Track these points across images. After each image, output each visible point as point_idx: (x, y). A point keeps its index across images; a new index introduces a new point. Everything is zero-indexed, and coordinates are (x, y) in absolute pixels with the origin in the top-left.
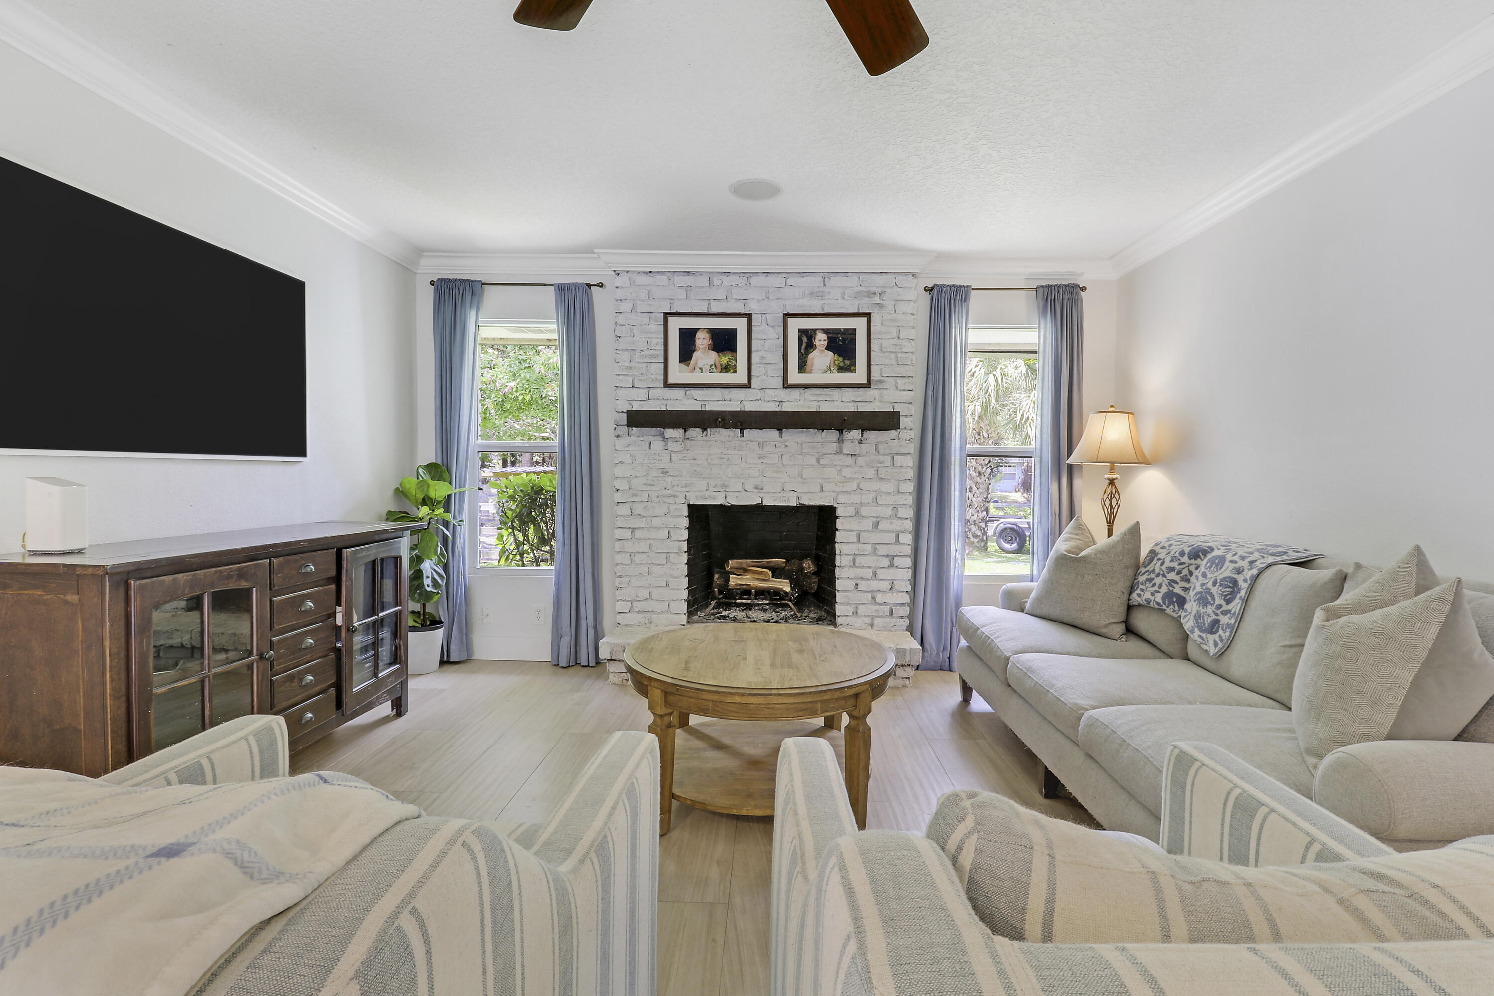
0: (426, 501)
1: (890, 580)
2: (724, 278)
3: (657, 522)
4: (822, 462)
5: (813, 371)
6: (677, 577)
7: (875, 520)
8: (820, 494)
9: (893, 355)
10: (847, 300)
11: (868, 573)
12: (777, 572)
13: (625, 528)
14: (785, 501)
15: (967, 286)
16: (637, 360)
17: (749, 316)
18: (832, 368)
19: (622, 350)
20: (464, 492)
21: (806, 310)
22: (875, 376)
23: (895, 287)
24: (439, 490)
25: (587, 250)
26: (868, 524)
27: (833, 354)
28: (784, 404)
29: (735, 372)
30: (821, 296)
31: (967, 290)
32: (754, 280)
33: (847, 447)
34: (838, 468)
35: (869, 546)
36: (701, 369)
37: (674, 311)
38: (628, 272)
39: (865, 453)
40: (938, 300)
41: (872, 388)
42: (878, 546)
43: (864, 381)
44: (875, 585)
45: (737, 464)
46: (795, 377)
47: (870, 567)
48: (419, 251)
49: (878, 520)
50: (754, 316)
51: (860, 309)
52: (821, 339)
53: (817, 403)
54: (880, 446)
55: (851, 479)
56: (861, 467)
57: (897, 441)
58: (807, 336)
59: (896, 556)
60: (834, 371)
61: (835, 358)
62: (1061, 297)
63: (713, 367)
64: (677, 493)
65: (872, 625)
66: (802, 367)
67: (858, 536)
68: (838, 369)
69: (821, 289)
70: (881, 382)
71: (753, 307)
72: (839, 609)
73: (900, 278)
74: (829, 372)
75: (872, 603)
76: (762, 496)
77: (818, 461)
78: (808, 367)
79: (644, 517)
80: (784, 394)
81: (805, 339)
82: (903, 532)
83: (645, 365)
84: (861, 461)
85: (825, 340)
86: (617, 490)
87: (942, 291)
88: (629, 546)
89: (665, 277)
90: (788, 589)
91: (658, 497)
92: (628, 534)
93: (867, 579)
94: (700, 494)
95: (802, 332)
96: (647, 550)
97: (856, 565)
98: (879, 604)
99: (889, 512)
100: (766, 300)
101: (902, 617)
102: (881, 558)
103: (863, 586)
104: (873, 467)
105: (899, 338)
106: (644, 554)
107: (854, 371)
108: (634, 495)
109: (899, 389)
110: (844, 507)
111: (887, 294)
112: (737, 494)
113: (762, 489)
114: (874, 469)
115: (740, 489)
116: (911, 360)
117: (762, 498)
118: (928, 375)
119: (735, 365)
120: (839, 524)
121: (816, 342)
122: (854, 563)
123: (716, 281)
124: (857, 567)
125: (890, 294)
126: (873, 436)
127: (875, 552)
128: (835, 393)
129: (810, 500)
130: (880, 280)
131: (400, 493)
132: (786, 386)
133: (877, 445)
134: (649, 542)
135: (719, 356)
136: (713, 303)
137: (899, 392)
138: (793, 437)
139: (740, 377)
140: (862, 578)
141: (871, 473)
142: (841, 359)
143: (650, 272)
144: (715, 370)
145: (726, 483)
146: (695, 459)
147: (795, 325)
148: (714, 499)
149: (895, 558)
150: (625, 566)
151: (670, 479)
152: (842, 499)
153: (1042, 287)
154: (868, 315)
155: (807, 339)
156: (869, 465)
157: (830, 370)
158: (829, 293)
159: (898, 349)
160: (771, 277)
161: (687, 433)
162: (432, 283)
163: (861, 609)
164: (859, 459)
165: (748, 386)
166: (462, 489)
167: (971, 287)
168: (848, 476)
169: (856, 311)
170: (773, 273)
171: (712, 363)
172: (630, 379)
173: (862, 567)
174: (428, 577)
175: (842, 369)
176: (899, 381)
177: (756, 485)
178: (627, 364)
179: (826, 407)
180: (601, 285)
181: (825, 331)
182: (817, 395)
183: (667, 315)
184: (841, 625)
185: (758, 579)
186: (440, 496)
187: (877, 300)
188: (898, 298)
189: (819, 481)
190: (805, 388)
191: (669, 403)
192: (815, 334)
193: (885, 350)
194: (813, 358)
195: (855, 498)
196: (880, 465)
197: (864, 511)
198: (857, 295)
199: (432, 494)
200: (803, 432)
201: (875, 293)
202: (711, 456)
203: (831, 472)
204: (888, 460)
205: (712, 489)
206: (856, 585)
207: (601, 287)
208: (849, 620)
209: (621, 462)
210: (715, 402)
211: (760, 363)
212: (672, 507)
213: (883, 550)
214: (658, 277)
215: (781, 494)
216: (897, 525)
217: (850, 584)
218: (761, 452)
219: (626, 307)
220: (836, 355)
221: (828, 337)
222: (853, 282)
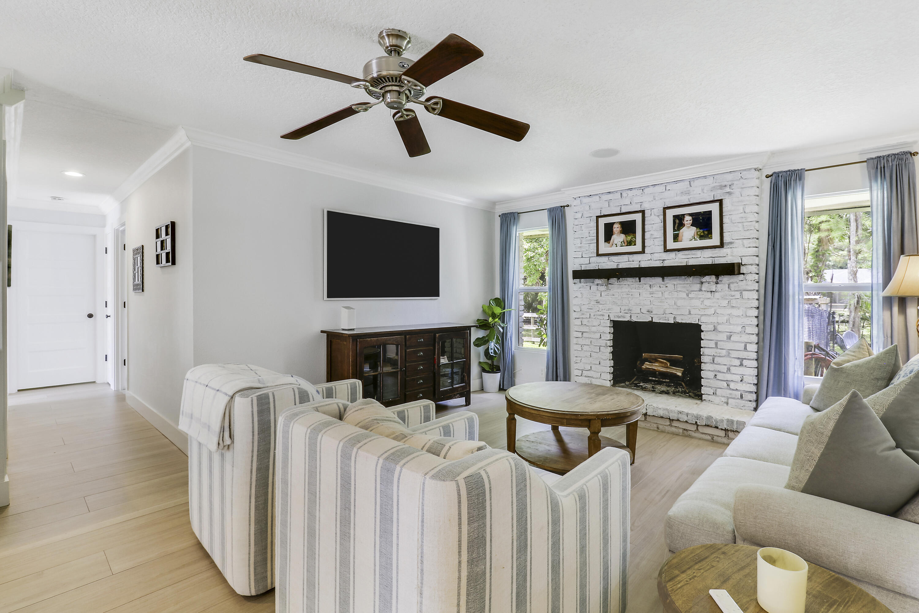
0: (494, 316)
1: (740, 374)
2: (629, 192)
3: (594, 329)
4: (690, 296)
5: (683, 240)
6: (605, 360)
7: (728, 334)
8: (689, 316)
9: (740, 225)
10: (706, 193)
11: (724, 369)
12: (674, 363)
13: (579, 332)
14: (666, 320)
15: (801, 169)
16: (584, 243)
17: (643, 212)
18: (696, 237)
19: (577, 238)
20: (511, 311)
21: (681, 203)
22: (726, 239)
23: (741, 179)
24: (498, 310)
25: (557, 190)
26: (723, 337)
27: (696, 228)
28: (665, 261)
29: (635, 245)
30: (688, 193)
31: (801, 173)
32: (646, 191)
33: (705, 287)
34: (702, 300)
35: (725, 350)
36: (616, 244)
37: (602, 214)
38: (579, 197)
39: (721, 290)
40: (776, 183)
41: (724, 247)
42: (730, 352)
43: (718, 243)
44: (729, 377)
45: (637, 298)
46: (671, 245)
47: (725, 365)
48: (494, 204)
49: (731, 334)
50: (646, 212)
51: (715, 197)
52: (688, 220)
53: (687, 260)
54: (731, 285)
55: (710, 307)
56: (718, 299)
57: (745, 281)
58: (678, 220)
59: (745, 359)
60: (697, 239)
61: (698, 231)
62: (891, 164)
63: (623, 243)
64: (604, 314)
65: (727, 403)
66: (676, 238)
67: (716, 344)
68: (700, 237)
69: (688, 189)
70: (731, 243)
71: (645, 206)
72: (704, 390)
73: (744, 173)
74: (694, 239)
75: (727, 389)
76: (652, 316)
77: (688, 295)
78: (680, 238)
79: (588, 326)
80: (665, 256)
81: (677, 221)
82: (750, 343)
83: (588, 244)
84: (717, 295)
85: (690, 220)
86: (575, 311)
87: (779, 176)
88: (581, 341)
89: (597, 197)
90: (680, 374)
91: (594, 316)
92: (580, 335)
93: (724, 373)
94: (617, 314)
95: (675, 217)
96: (589, 344)
97: (715, 362)
98: (733, 390)
99: (739, 329)
100: (654, 201)
101: (750, 401)
102: (733, 359)
103: (720, 376)
104: (727, 299)
105: (745, 212)
106: (587, 346)
107: (711, 238)
108: (583, 314)
109: (745, 246)
110: (706, 325)
111: (734, 185)
112: (638, 315)
113: (652, 312)
114: (728, 300)
115: (639, 312)
116: (754, 227)
117: (652, 318)
118: (769, 235)
119: (635, 241)
120: (703, 335)
121: (685, 222)
122: (713, 361)
123: (624, 194)
124: (716, 364)
125: (737, 184)
126: (725, 279)
127: (728, 355)
128: (699, 252)
129: (682, 319)
130: (730, 177)
131: (484, 311)
132: (666, 250)
133: (729, 285)
134: (590, 340)
135: (626, 236)
136: (623, 207)
137: (746, 248)
138: (672, 283)
139: (638, 247)
140: (719, 372)
141: (725, 303)
142: (701, 231)
143: (590, 195)
144: (624, 245)
145: (631, 309)
146: (614, 295)
147: (670, 214)
148: (624, 317)
149: (744, 360)
150: (578, 351)
151: (601, 306)
152: (703, 319)
153: (872, 159)
154: (721, 201)
155: (679, 221)
156: (723, 298)
157: (695, 238)
158: (693, 191)
159: (743, 220)
160: (657, 187)
161: (609, 281)
162: (500, 216)
163: (719, 392)
164: (716, 294)
165: (643, 252)
166: (510, 310)
167: (805, 169)
168: (708, 304)
169: (712, 199)
170: (658, 184)
171: (622, 240)
172: (581, 253)
173: (719, 364)
174: (492, 349)
175: (702, 237)
176: (745, 241)
177: (648, 310)
178: (580, 245)
179: (692, 262)
180: (568, 206)
181: (690, 215)
182: (686, 254)
183: (598, 217)
184: (705, 400)
185: (662, 367)
186: (498, 313)
187: (728, 189)
188: (743, 186)
189: (689, 308)
190: (679, 251)
191: (600, 264)
192: (684, 217)
193: (734, 222)
194: (683, 232)
195: (713, 319)
196: (732, 298)
197: (720, 328)
198: (713, 189)
199: (495, 312)
200: (677, 278)
201: (726, 186)
202: (623, 293)
203: (696, 303)
204: (738, 295)
205: (622, 312)
206: (716, 375)
207: (568, 207)
208: (710, 398)
209: (576, 297)
210: (624, 263)
211: (650, 238)
212: (602, 321)
213: (734, 354)
214: (594, 197)
215: (664, 316)
216: (745, 338)
217: (711, 375)
218: (651, 290)
219: (579, 215)
220: (698, 229)
221: (692, 218)
222: (710, 181)
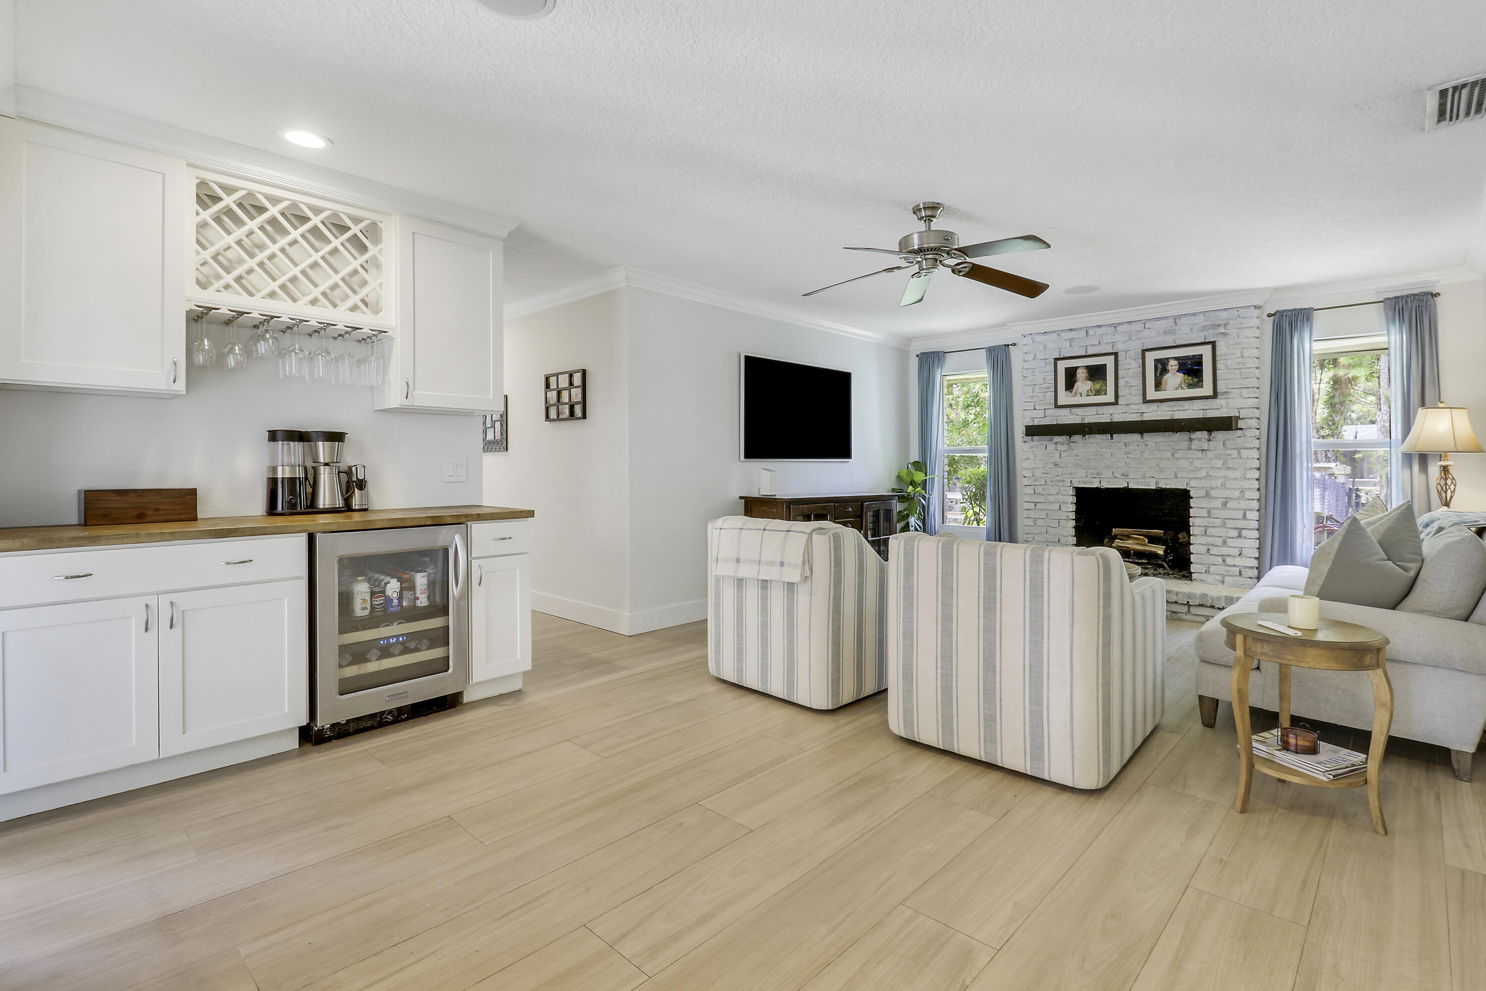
0: (913, 483)
1: (1238, 547)
2: (1097, 330)
3: (1051, 498)
4: (1176, 456)
5: (1167, 389)
6: (1066, 536)
7: (1224, 500)
8: (1175, 480)
9: (1237, 372)
10: (1196, 333)
11: (1219, 541)
12: (1153, 540)
13: (1031, 502)
14: (1146, 485)
15: (1309, 308)
16: (1037, 391)
17: (1116, 354)
18: (1183, 386)
19: (1027, 385)
20: (934, 478)
21: (1161, 344)
22: (1221, 388)
23: (1238, 318)
24: (919, 477)
25: (1002, 325)
26: (1218, 503)
27: (1183, 375)
28: (1144, 415)
29: (1106, 394)
30: (1172, 332)
31: (1309, 314)
32: (1119, 328)
33: (1195, 444)
34: (1190, 460)
35: (1219, 520)
36: (1081, 394)
37: (1062, 357)
38: (1031, 334)
39: (1213, 448)
40: (1280, 323)
41: (1218, 398)
42: (1226, 521)
43: (1210, 393)
44: (1224, 551)
45: (1108, 459)
46: (1152, 394)
47: (1220, 537)
48: (909, 339)
49: (1227, 500)
50: (1119, 354)
51: (1206, 338)
52: (1173, 365)
53: (1172, 413)
54: (1227, 443)
55: (1201, 468)
56: (1211, 459)
57: (1243, 438)
58: (1161, 364)
59: (1244, 529)
60: (1184, 388)
61: (1185, 378)
62: (1410, 306)
63: (1090, 392)
64: (1065, 479)
65: (1223, 582)
66: (1158, 385)
67: (1209, 512)
68: (1188, 386)
69: (1173, 328)
70: (1226, 393)
71: (1119, 347)
72: (1193, 568)
73: (1242, 310)
74: (1180, 388)
75: (1222, 565)
76: (1128, 481)
77: (1173, 455)
78: (1163, 387)
79: (1043, 495)
80: (1144, 408)
81: (1160, 366)
82: (1250, 510)
83: (1042, 394)
84: (1210, 454)
85: (1176, 365)
86: (1025, 477)
87: (1283, 315)
88: (1033, 514)
89: (1055, 335)
90: (1161, 552)
91: (1052, 482)
92: (1032, 506)
93: (1219, 546)
94: (1081, 480)
95: (1157, 361)
96: (1045, 517)
97: (1208, 534)
98: (1230, 566)
99: (1237, 494)
100: (1130, 341)
101: (1251, 578)
102: (1230, 530)
103: (1214, 550)
104: (1222, 459)
105: (1243, 357)
106: (1042, 520)
107: (1202, 387)
108: (1036, 480)
109: (1244, 397)
110: (1196, 490)
111: (1230, 324)
112: (1109, 480)
113: (1127, 476)
114: (1223, 460)
115: (1111, 476)
116: (1254, 374)
117: (1128, 483)
118: (1271, 384)
119: (1106, 390)
120: (1192, 503)
121: (1169, 368)
122: (1206, 533)
123: (1091, 332)
124: (1208, 536)
125: (1233, 324)
126: (1219, 435)
127: (1224, 525)
128: (1187, 404)
129: (1166, 484)
130: (1224, 315)
131: (899, 478)
132: (1146, 401)
133: (1224, 442)
134: (1046, 512)
135: (1094, 384)
136: (1089, 348)
137: (1243, 400)
138: (1152, 439)
139: (1110, 397)
140: (1213, 545)
141: (1219, 464)
142: (1190, 378)
143: (1046, 332)
144: (1091, 394)
145: (1100, 472)
146: (1077, 456)
147: (1151, 357)
148: (1091, 483)
149: (1243, 530)
150: (1030, 527)
151: (1060, 470)
152: (1193, 483)
153: (1389, 299)
154: (1213, 344)
155: (1162, 367)
156: (1218, 457)
157: (1181, 387)
158: (1180, 330)
159: (1241, 366)
160: (1133, 325)
161: (1071, 438)
162: (917, 356)
163: (1213, 569)
164: (1209, 453)
165: (1116, 403)
166: (934, 476)
167: (1313, 308)
168: (1200, 466)
169: (1203, 341)
170: (1135, 321)
171: (1089, 389)
172: (1033, 404)
173: (1213, 536)
174: (912, 526)
175: (1190, 386)
176: (1243, 391)
177: (1123, 473)
178: (1031, 394)
179: (1179, 415)
180: (1014, 345)
181: (1176, 358)
182: (1171, 406)
183: (1056, 360)
184: (1195, 580)
185: (1138, 544)
186: (919, 481)
187: (1222, 330)
188: (1240, 327)
189: (1175, 470)
190: (1161, 402)
191: (1059, 418)
192: (1168, 362)
193: (1229, 368)
194: (1167, 380)
195: (1205, 483)
196: (1227, 457)
197: (1214, 493)
198: (1204, 328)
199: (915, 479)
200: (1160, 434)
201: (1219, 325)
202: (1089, 454)
203: (1184, 464)
204: (1235, 454)
205: (1089, 476)
206: (1208, 550)
207: (1014, 346)
208: (1202, 576)
209: (1027, 459)
210: (1091, 416)
211: (1125, 386)
212: (1062, 489)
213: (1231, 524)
214: (1050, 335)
215: (1143, 480)
216: (1244, 504)
217: (1203, 549)
218: (1126, 450)
219: (1030, 357)
220: (1186, 375)
221: (1179, 363)
222: (1200, 319)
